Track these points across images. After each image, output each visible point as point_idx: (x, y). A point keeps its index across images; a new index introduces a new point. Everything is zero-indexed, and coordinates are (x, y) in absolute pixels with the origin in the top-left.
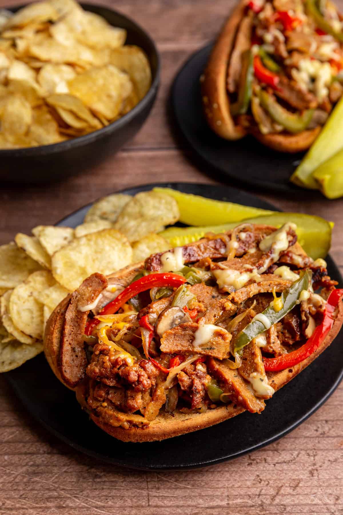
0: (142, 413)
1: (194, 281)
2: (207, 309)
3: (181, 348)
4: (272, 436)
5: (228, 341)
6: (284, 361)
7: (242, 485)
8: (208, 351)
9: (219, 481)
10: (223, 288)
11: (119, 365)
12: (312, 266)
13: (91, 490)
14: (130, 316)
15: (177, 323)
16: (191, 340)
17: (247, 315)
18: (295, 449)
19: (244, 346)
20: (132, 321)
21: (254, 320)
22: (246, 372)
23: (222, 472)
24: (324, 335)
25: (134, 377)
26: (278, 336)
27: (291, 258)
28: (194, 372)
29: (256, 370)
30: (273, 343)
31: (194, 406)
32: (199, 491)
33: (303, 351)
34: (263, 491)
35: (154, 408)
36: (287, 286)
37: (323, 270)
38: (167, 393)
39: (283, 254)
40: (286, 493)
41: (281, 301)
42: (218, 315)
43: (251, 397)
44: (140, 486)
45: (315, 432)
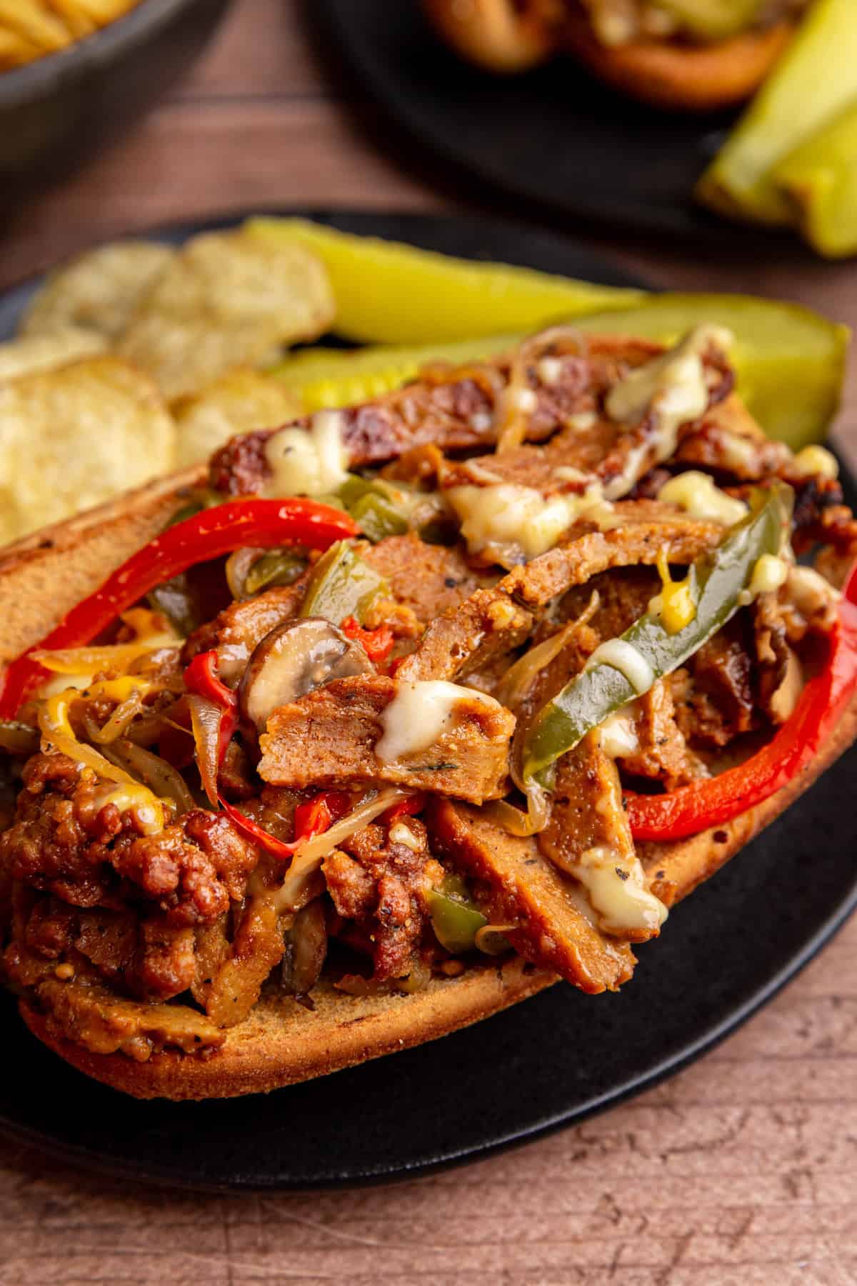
0: (198, 1000)
1: (382, 526)
2: (428, 628)
3: (333, 767)
4: (657, 1063)
5: (502, 738)
6: (699, 805)
7: (552, 1232)
8: (431, 777)
9: (473, 1217)
10: (482, 551)
11: (109, 832)
12: (789, 472)
13: (30, 1258)
14: (155, 652)
15: (319, 676)
16: (369, 736)
17: (569, 646)
18: (730, 1101)
19: (560, 754)
20: (160, 671)
21: (592, 662)
22: (568, 847)
23: (484, 1187)
24: (835, 711)
25: (163, 877)
26: (675, 718)
27: (718, 448)
28: (384, 854)
29: (601, 838)
30: (662, 743)
31: (384, 972)
32: (405, 1256)
33: (764, 768)
34: (627, 1254)
35: (242, 983)
36: (706, 541)
37: (828, 488)
38: (287, 929)
39: (690, 434)
40: (707, 1259)
41: (688, 594)
42: (467, 648)
43: (585, 938)
44: (203, 1243)
45: (799, 1040)
